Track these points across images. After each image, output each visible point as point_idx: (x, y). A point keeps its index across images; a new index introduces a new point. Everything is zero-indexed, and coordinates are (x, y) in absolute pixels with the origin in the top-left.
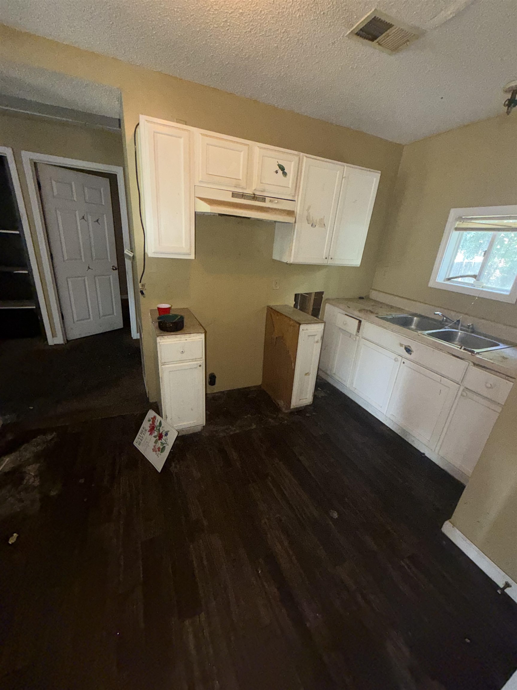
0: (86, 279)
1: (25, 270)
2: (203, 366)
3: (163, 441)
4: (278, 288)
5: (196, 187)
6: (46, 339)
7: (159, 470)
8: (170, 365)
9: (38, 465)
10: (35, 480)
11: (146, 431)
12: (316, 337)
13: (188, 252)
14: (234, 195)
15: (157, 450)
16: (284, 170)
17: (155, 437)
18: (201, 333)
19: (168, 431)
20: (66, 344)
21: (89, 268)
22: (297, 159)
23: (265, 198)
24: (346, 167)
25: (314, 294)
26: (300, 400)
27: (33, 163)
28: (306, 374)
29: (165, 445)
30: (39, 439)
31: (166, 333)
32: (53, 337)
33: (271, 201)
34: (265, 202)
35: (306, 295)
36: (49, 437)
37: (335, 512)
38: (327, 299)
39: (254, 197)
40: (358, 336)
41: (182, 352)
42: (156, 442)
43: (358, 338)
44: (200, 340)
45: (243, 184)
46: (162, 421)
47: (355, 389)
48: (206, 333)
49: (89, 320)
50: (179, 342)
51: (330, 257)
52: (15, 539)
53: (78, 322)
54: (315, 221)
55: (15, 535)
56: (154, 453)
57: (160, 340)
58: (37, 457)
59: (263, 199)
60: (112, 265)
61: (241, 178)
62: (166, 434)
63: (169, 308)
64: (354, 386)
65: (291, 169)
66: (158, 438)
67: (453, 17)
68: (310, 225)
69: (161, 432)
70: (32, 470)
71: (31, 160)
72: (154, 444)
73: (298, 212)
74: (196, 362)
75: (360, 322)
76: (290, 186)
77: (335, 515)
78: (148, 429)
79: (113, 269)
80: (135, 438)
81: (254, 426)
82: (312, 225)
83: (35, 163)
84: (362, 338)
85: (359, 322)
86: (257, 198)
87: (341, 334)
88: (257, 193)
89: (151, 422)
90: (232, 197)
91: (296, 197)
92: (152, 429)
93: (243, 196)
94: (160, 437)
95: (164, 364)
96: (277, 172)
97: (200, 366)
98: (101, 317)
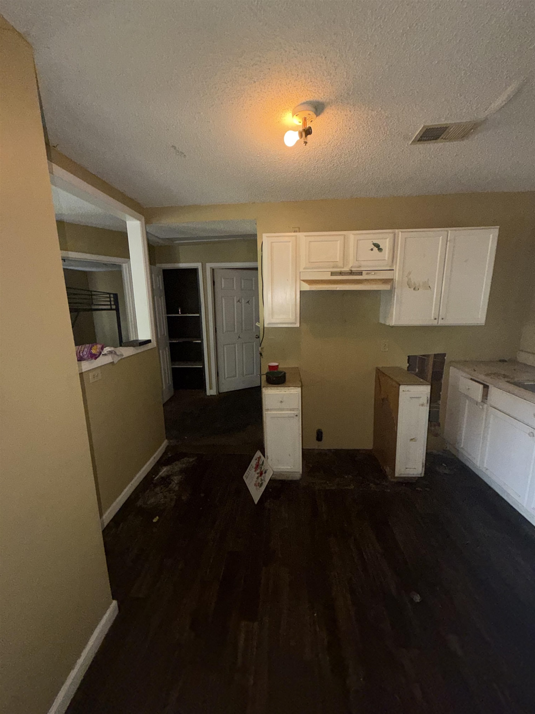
0: (236, 346)
1: (199, 340)
2: (299, 416)
3: (262, 478)
4: (387, 349)
5: (301, 273)
6: (206, 391)
7: (256, 502)
8: (273, 412)
9: (181, 477)
10: (176, 486)
11: (253, 467)
12: (421, 399)
13: (294, 321)
14: (333, 274)
15: (257, 485)
16: (379, 246)
17: (258, 473)
18: (298, 387)
19: (267, 470)
20: (218, 395)
21: (239, 337)
22: (392, 235)
23: (362, 272)
24: (449, 232)
25: (433, 356)
26: (406, 468)
27: (212, 270)
28: (412, 440)
29: (263, 481)
30: (185, 459)
31: (271, 385)
32: (210, 389)
33: (367, 274)
34: (362, 275)
35: (423, 357)
36: (191, 460)
37: (418, 595)
38: (450, 362)
39: (351, 273)
40: (486, 404)
41: (281, 401)
42: (258, 478)
43: (485, 406)
44: (296, 392)
45: (340, 264)
46: (265, 461)
47: (487, 469)
48: (302, 387)
49: (235, 378)
50: (279, 393)
51: (440, 318)
52: (156, 520)
53: (228, 379)
54: (417, 285)
55: (157, 517)
56: (255, 487)
57: (265, 390)
58: (181, 471)
59: (360, 273)
60: (255, 335)
61: (338, 260)
62: (265, 472)
63: (277, 366)
64: (485, 466)
65: (386, 244)
66: (259, 475)
67: (506, 104)
68: (412, 289)
69: (262, 470)
70: (176, 479)
71: (211, 268)
72: (256, 480)
73: (397, 279)
74: (293, 412)
75: (486, 387)
76: (386, 259)
77: (417, 598)
78: (254, 466)
79: (256, 338)
80: (244, 473)
81: (352, 487)
82: (414, 289)
83: (213, 269)
84: (491, 406)
85: (484, 387)
86: (353, 273)
87: (467, 401)
88: (353, 269)
89: (257, 461)
90: (331, 275)
91: (394, 266)
92: (257, 466)
93: (341, 273)
94: (261, 474)
95: (268, 410)
96: (372, 250)
97: (297, 416)
98: (244, 375)
